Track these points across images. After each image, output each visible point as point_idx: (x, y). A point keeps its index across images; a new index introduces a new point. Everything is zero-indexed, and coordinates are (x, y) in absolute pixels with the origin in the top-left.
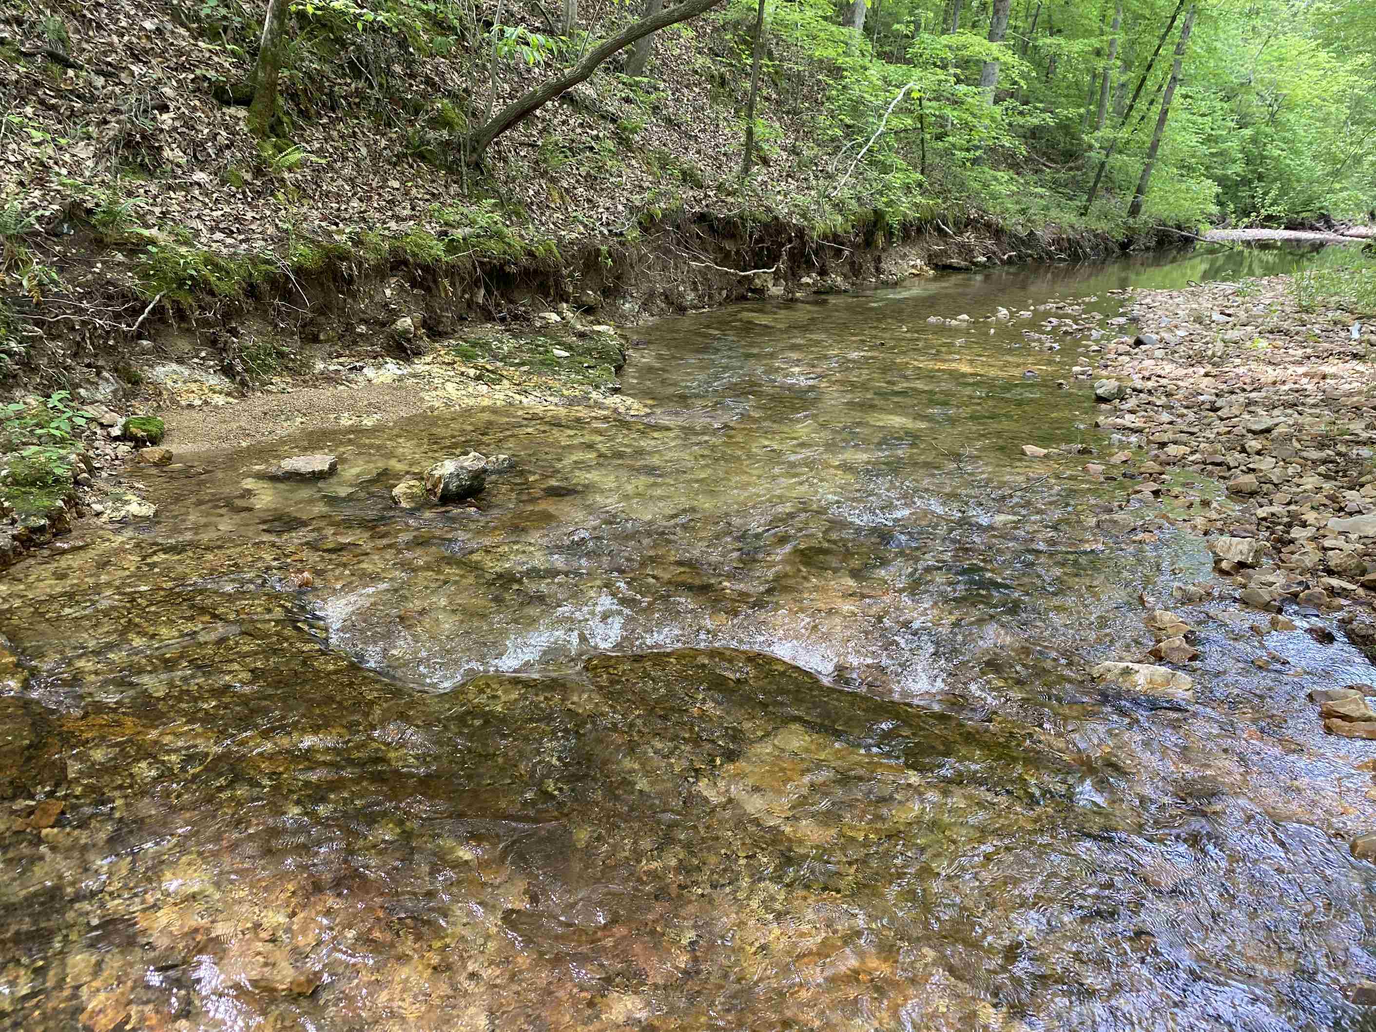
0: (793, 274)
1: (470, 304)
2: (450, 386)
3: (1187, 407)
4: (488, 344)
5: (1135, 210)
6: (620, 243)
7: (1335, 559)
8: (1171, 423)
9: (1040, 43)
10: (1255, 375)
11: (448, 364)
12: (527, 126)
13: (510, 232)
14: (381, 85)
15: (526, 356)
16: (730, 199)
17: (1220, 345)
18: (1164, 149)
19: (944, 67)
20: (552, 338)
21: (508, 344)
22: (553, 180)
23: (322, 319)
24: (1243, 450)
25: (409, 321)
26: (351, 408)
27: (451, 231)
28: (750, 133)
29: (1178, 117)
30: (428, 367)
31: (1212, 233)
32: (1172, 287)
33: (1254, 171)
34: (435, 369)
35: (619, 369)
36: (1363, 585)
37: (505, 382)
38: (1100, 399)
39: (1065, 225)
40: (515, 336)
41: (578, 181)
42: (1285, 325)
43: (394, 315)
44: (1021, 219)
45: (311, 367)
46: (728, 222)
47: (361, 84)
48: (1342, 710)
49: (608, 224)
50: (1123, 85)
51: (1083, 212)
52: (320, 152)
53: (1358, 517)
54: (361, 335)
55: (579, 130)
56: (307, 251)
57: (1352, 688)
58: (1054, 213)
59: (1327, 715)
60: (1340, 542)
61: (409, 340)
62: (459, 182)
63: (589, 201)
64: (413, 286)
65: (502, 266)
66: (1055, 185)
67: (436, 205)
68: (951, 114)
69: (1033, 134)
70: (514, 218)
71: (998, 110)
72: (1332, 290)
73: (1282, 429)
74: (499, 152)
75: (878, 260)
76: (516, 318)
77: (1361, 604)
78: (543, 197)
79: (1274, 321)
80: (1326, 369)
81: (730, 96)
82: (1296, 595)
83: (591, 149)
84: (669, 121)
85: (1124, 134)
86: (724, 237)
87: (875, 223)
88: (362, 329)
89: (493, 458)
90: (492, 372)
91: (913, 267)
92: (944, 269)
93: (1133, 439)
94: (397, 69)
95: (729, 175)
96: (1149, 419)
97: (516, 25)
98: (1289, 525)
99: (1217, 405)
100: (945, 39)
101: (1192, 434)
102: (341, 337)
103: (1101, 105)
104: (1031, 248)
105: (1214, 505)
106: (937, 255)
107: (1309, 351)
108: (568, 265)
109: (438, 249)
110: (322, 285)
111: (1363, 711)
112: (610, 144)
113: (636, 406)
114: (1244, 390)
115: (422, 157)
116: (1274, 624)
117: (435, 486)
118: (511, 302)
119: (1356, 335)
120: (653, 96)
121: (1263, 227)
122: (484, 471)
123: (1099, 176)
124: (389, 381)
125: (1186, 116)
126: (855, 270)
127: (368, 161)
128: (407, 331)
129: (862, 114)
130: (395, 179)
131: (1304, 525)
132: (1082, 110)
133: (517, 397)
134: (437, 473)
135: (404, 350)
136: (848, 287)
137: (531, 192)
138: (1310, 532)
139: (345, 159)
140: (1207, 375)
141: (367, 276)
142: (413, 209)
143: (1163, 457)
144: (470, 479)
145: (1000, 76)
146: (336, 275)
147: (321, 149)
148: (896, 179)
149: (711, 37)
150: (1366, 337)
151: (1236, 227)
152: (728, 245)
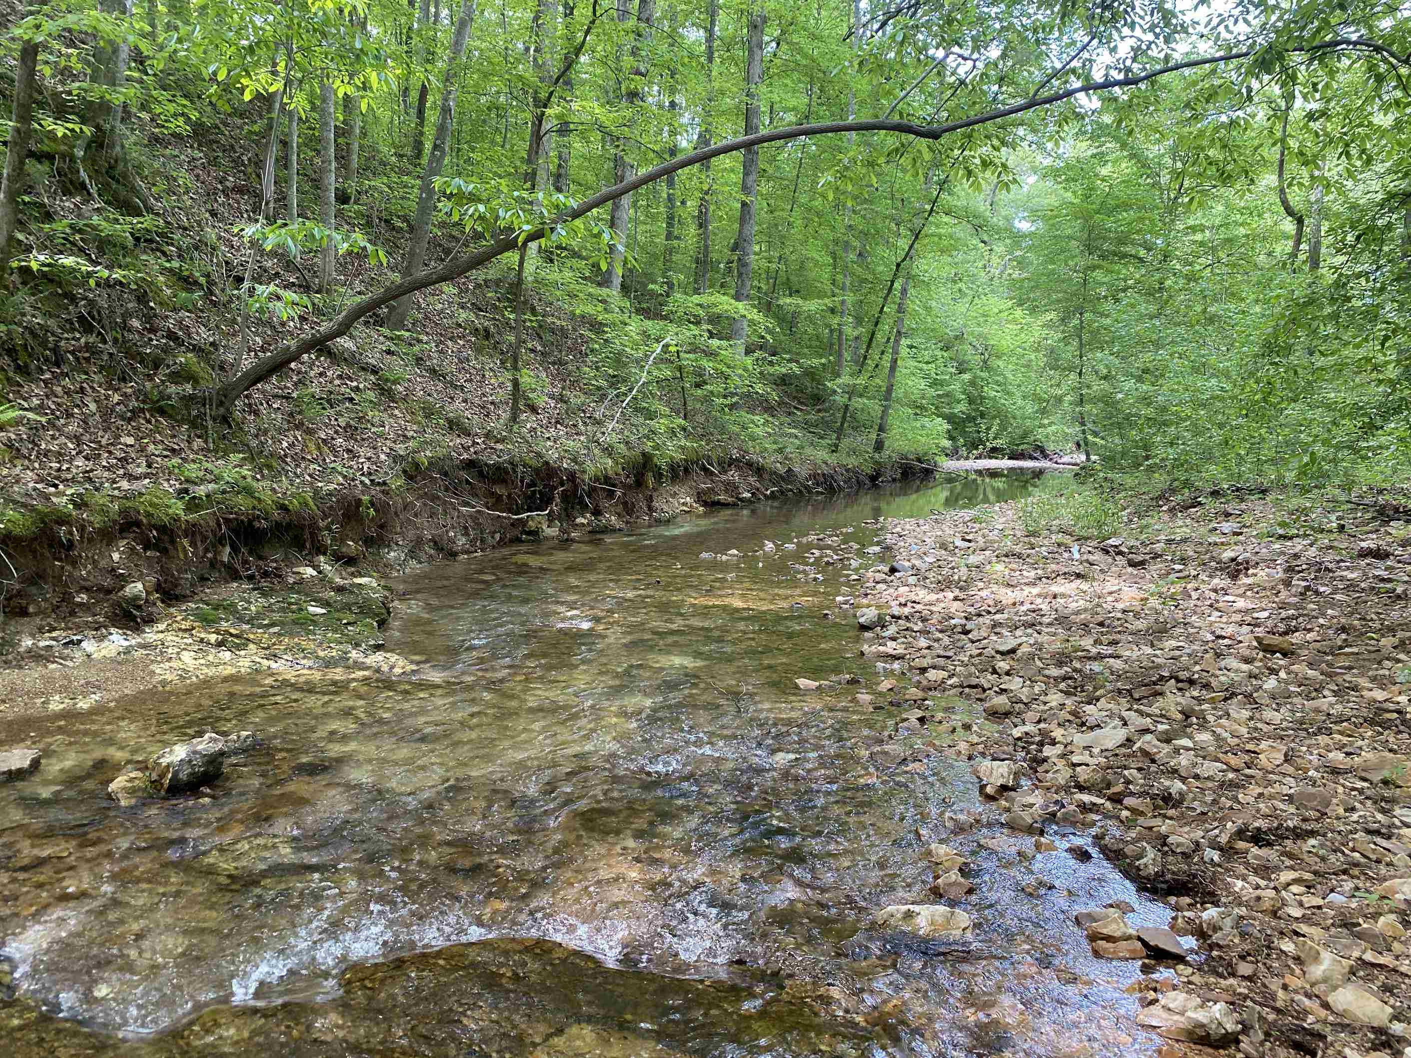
0: (567, 516)
1: (213, 564)
2: (187, 656)
3: (941, 631)
4: (233, 605)
5: (879, 446)
6: (383, 492)
7: (1083, 774)
8: (929, 648)
9: (781, 302)
10: (997, 597)
11: (186, 630)
12: (281, 378)
13: (262, 487)
14: (115, 341)
15: (276, 616)
16: (499, 446)
17: (964, 570)
18: (896, 394)
19: (698, 323)
20: (307, 595)
21: (257, 603)
22: (310, 432)
23: (33, 590)
24: (994, 672)
25: (140, 586)
26: (64, 689)
27: (191, 488)
28: (516, 383)
29: (906, 365)
30: (161, 636)
31: (948, 465)
32: (918, 517)
33: (977, 410)
34: (170, 637)
35: (382, 623)
36: (1109, 799)
37: (251, 646)
38: (864, 628)
39: (819, 462)
40: (264, 595)
41: (336, 432)
42: (1017, 549)
43: (123, 580)
44: (779, 457)
45: (15, 645)
46: (499, 468)
47: (92, 339)
48: (1105, 931)
49: (370, 474)
50: (857, 338)
51: (834, 449)
52: (39, 409)
53: (1098, 731)
54: (81, 604)
55: (337, 382)
56: (18, 516)
57: (1111, 906)
58: (808, 451)
59: (1094, 937)
60: (1086, 758)
61: (139, 607)
62: (204, 437)
63: (349, 451)
64: (145, 549)
65: (250, 522)
66: (807, 426)
67: (176, 461)
68: (708, 365)
69: (783, 381)
70: (266, 472)
71: (749, 361)
72: (1053, 515)
73: (1025, 649)
74: (250, 405)
75: (650, 499)
76: (266, 574)
77: (1110, 818)
78: (298, 449)
79: (1008, 544)
80: (1055, 589)
81: (495, 348)
82: (1054, 814)
83: (351, 400)
84: (433, 371)
85: (861, 381)
86: (494, 482)
87: (644, 466)
88: (82, 598)
89: (234, 737)
90: (236, 636)
91: (684, 504)
92: (713, 506)
93: (896, 666)
94: (136, 323)
95: (498, 423)
96: (909, 646)
97: (271, 280)
98: (1041, 744)
99: (968, 627)
100: (696, 299)
101: (948, 658)
102: (55, 608)
103: (840, 355)
104: (790, 483)
105: (975, 728)
106: (704, 492)
107: (1040, 572)
108: (325, 516)
109: (178, 508)
110: (34, 552)
111: (1124, 929)
112: (371, 395)
113: (401, 663)
114: (989, 612)
115: (162, 412)
116: (1038, 846)
117: (162, 776)
118: (260, 558)
119: (1077, 556)
120: (416, 349)
121: (991, 458)
122: (222, 754)
123: (844, 417)
124: (113, 654)
125: (913, 363)
126: (628, 509)
127: (97, 417)
128: (136, 598)
129: (625, 365)
130: (129, 435)
131: (1053, 743)
132: (823, 361)
133: (265, 662)
134: (164, 761)
135: (133, 618)
136: (623, 526)
137: (285, 444)
138: (1059, 749)
139: (69, 415)
140: (956, 599)
141: (90, 540)
142: (149, 466)
143: (925, 683)
144: (204, 764)
145: (747, 330)
146: (53, 542)
147: (41, 406)
148: (661, 425)
149: (473, 293)
150: (1085, 557)
151: (967, 458)
152: (499, 490)
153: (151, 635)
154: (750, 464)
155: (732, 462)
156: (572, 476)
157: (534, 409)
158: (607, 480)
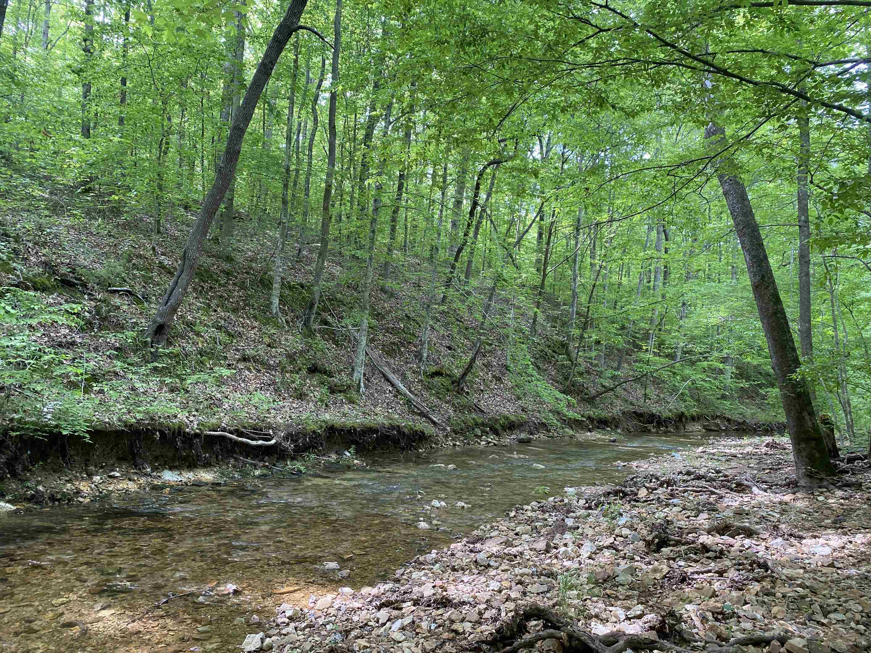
0: (658, 427)
6: (618, 417)
16: (641, 408)
44: (739, 416)
46: (641, 414)
49: (616, 413)
75: (684, 425)
86: (640, 417)
87: (682, 416)
91: (697, 429)
92: (709, 430)
95: (641, 403)
126: (677, 427)
153: (593, 433)
154: (725, 418)
155: (717, 417)
156: (659, 417)
157: (650, 399)
158: (669, 418)
